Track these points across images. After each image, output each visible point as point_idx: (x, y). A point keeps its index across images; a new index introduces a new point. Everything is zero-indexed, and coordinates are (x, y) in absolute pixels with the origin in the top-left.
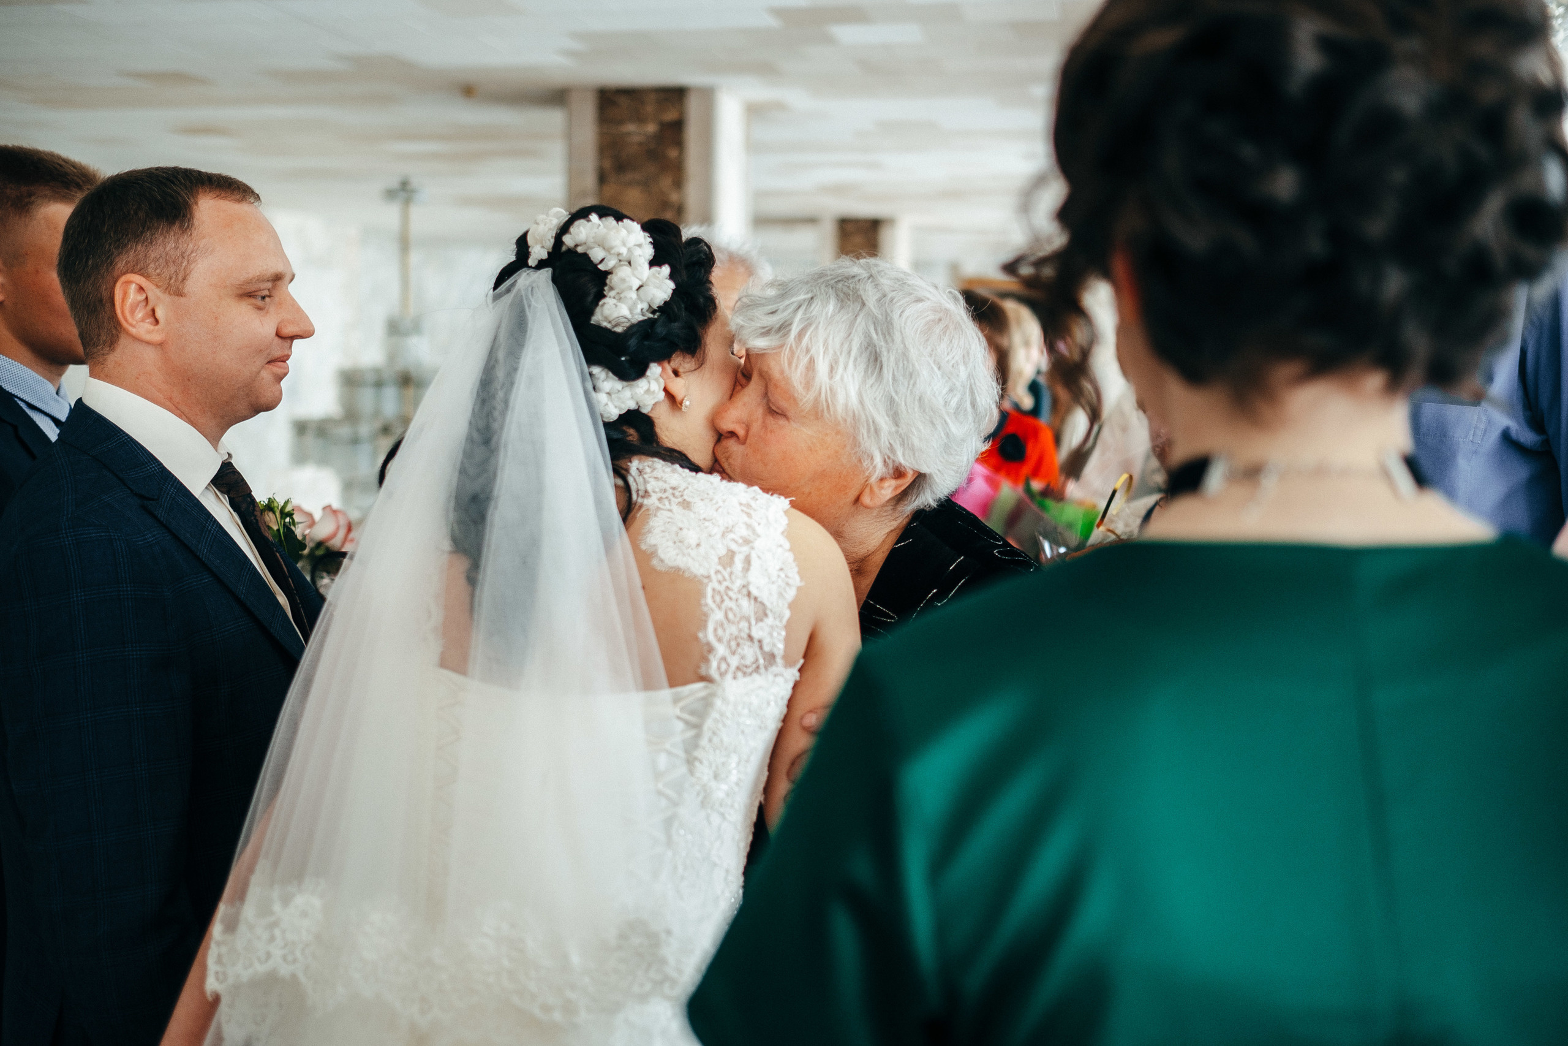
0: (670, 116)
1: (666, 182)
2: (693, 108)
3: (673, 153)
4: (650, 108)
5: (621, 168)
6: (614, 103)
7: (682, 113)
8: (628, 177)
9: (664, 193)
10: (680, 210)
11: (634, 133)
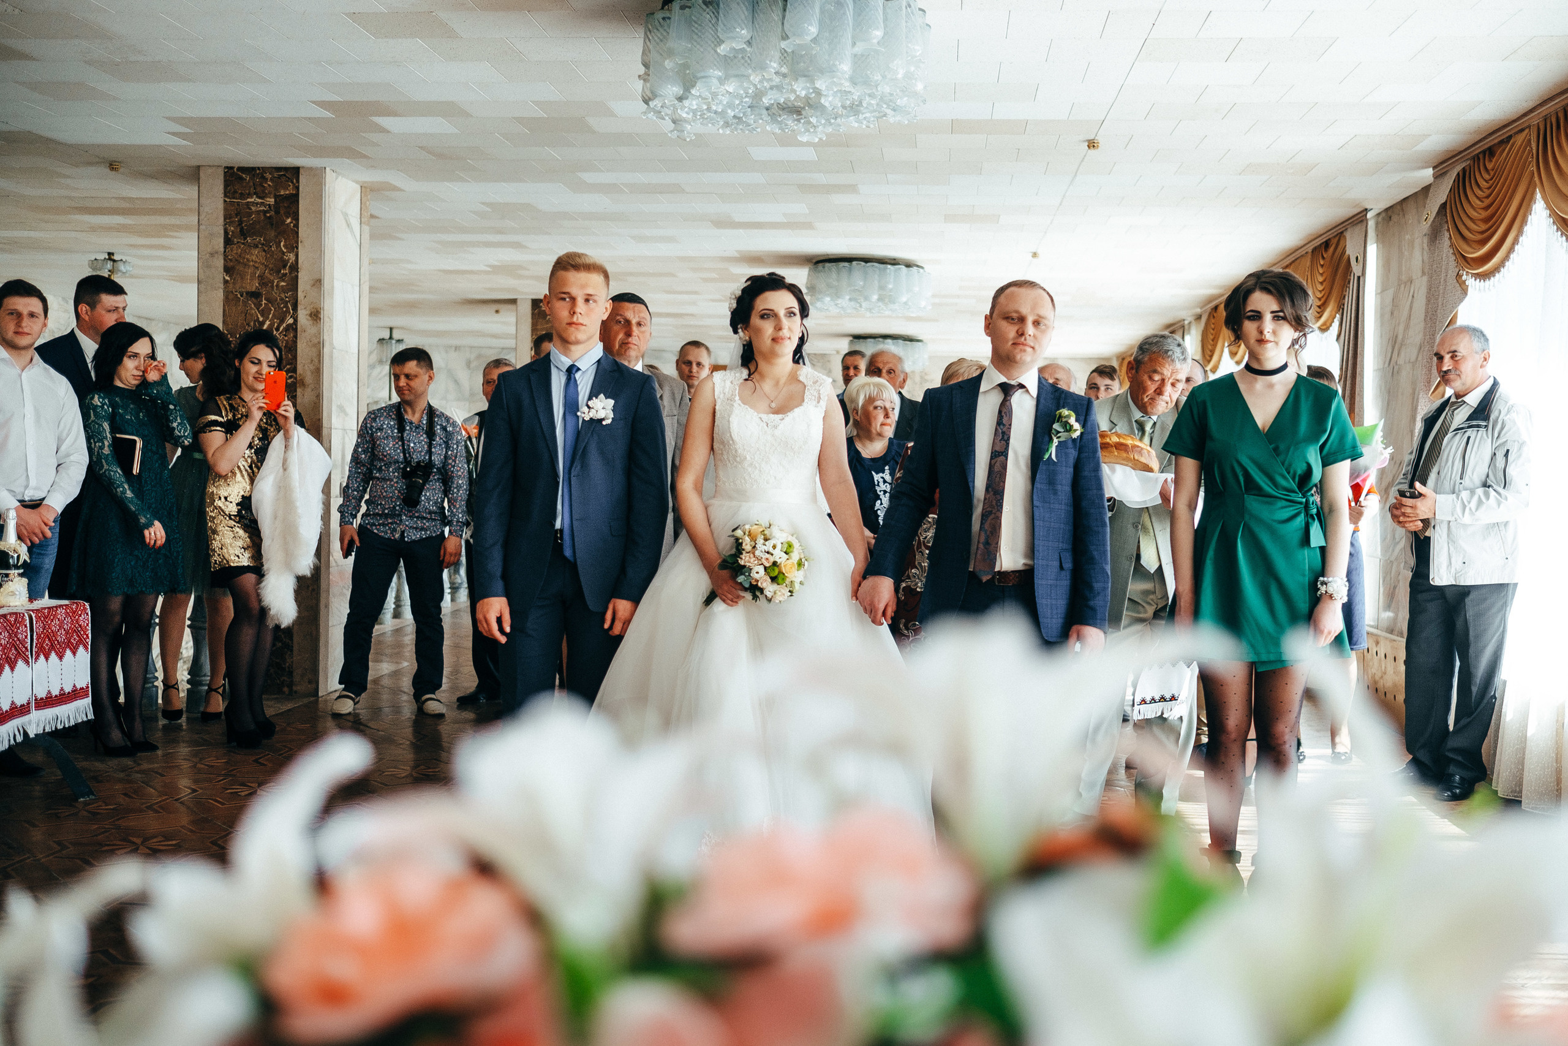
0: (286, 191)
1: (284, 244)
2: (306, 184)
3: (289, 221)
4: (269, 184)
5: (243, 234)
6: (241, 178)
7: (298, 188)
8: (249, 240)
9: (283, 253)
10: (295, 268)
11: (257, 204)
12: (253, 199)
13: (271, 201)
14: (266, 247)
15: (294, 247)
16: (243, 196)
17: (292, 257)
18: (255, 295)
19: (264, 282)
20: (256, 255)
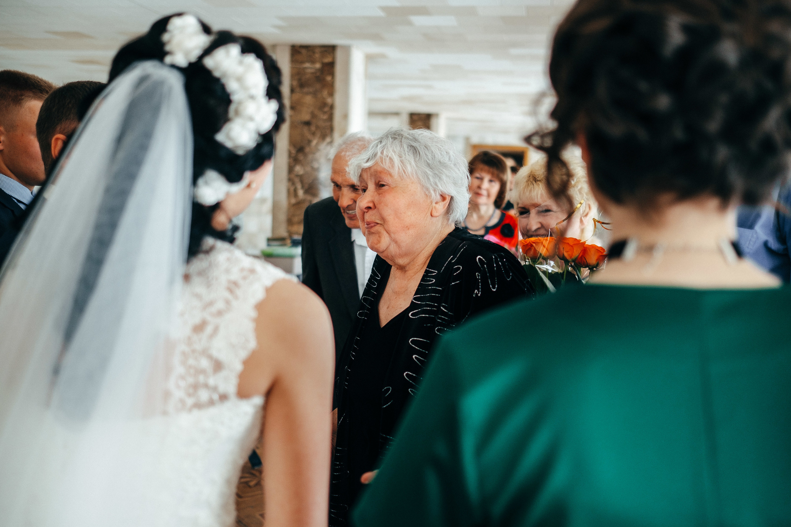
0: (328, 60)
1: (325, 93)
2: (339, 55)
3: (329, 78)
4: (317, 56)
5: (302, 85)
6: (299, 53)
7: (334, 58)
8: (306, 90)
9: (324, 98)
10: (332, 107)
11: (309, 68)
12: (307, 65)
13: (318, 66)
14: (315, 94)
15: (331, 94)
16: (302, 62)
17: (329, 100)
18: (307, 124)
19: (313, 115)
20: (308, 99)
